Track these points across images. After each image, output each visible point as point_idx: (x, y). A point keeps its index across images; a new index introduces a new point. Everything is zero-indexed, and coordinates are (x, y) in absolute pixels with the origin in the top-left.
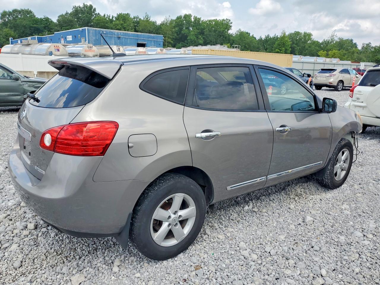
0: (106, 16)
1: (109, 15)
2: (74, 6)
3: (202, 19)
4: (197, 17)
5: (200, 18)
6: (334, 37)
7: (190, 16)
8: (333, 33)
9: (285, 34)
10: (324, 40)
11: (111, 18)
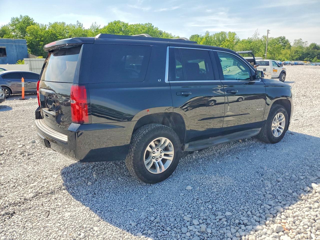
0: (40, 25)
1: (42, 24)
2: (12, 18)
3: (129, 24)
4: (125, 23)
5: (127, 23)
6: (257, 35)
7: (119, 22)
8: (256, 32)
9: (209, 34)
10: (248, 38)
11: (44, 26)
